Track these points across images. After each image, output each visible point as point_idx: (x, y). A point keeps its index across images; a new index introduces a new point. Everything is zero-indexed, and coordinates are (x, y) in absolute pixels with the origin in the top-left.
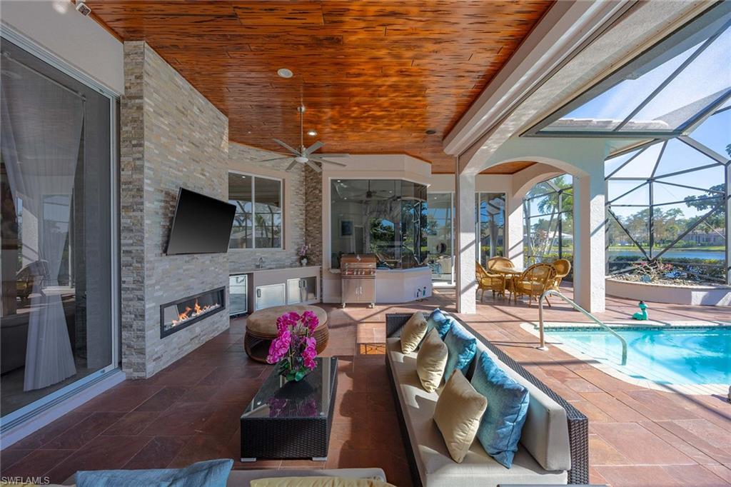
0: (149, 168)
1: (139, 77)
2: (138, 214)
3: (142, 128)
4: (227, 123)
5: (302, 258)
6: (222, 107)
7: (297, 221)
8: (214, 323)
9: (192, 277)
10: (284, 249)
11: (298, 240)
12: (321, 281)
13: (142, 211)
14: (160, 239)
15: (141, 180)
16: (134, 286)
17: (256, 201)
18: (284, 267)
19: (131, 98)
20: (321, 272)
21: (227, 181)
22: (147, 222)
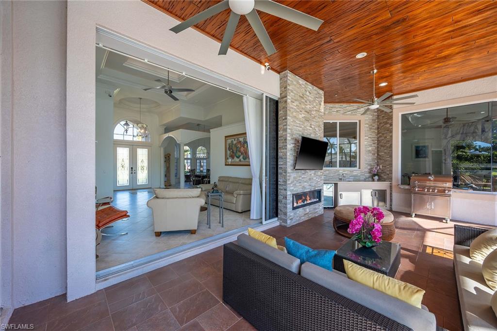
0: (289, 129)
1: (286, 88)
2: (285, 150)
3: (287, 111)
4: (323, 94)
5: (375, 175)
6: (321, 86)
7: (370, 148)
8: (315, 209)
9: (306, 182)
10: (359, 168)
11: (371, 162)
12: (391, 194)
13: (286, 149)
14: (292, 162)
15: (286, 135)
16: (283, 184)
17: (340, 137)
18: (360, 181)
19: (282, 98)
20: (391, 187)
21: (323, 128)
22: (288, 154)
